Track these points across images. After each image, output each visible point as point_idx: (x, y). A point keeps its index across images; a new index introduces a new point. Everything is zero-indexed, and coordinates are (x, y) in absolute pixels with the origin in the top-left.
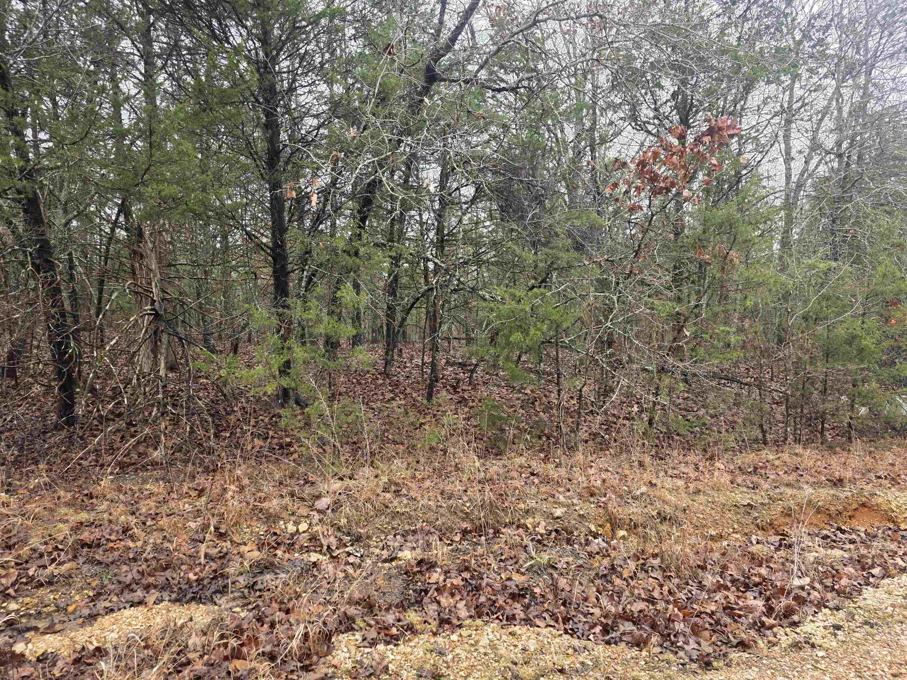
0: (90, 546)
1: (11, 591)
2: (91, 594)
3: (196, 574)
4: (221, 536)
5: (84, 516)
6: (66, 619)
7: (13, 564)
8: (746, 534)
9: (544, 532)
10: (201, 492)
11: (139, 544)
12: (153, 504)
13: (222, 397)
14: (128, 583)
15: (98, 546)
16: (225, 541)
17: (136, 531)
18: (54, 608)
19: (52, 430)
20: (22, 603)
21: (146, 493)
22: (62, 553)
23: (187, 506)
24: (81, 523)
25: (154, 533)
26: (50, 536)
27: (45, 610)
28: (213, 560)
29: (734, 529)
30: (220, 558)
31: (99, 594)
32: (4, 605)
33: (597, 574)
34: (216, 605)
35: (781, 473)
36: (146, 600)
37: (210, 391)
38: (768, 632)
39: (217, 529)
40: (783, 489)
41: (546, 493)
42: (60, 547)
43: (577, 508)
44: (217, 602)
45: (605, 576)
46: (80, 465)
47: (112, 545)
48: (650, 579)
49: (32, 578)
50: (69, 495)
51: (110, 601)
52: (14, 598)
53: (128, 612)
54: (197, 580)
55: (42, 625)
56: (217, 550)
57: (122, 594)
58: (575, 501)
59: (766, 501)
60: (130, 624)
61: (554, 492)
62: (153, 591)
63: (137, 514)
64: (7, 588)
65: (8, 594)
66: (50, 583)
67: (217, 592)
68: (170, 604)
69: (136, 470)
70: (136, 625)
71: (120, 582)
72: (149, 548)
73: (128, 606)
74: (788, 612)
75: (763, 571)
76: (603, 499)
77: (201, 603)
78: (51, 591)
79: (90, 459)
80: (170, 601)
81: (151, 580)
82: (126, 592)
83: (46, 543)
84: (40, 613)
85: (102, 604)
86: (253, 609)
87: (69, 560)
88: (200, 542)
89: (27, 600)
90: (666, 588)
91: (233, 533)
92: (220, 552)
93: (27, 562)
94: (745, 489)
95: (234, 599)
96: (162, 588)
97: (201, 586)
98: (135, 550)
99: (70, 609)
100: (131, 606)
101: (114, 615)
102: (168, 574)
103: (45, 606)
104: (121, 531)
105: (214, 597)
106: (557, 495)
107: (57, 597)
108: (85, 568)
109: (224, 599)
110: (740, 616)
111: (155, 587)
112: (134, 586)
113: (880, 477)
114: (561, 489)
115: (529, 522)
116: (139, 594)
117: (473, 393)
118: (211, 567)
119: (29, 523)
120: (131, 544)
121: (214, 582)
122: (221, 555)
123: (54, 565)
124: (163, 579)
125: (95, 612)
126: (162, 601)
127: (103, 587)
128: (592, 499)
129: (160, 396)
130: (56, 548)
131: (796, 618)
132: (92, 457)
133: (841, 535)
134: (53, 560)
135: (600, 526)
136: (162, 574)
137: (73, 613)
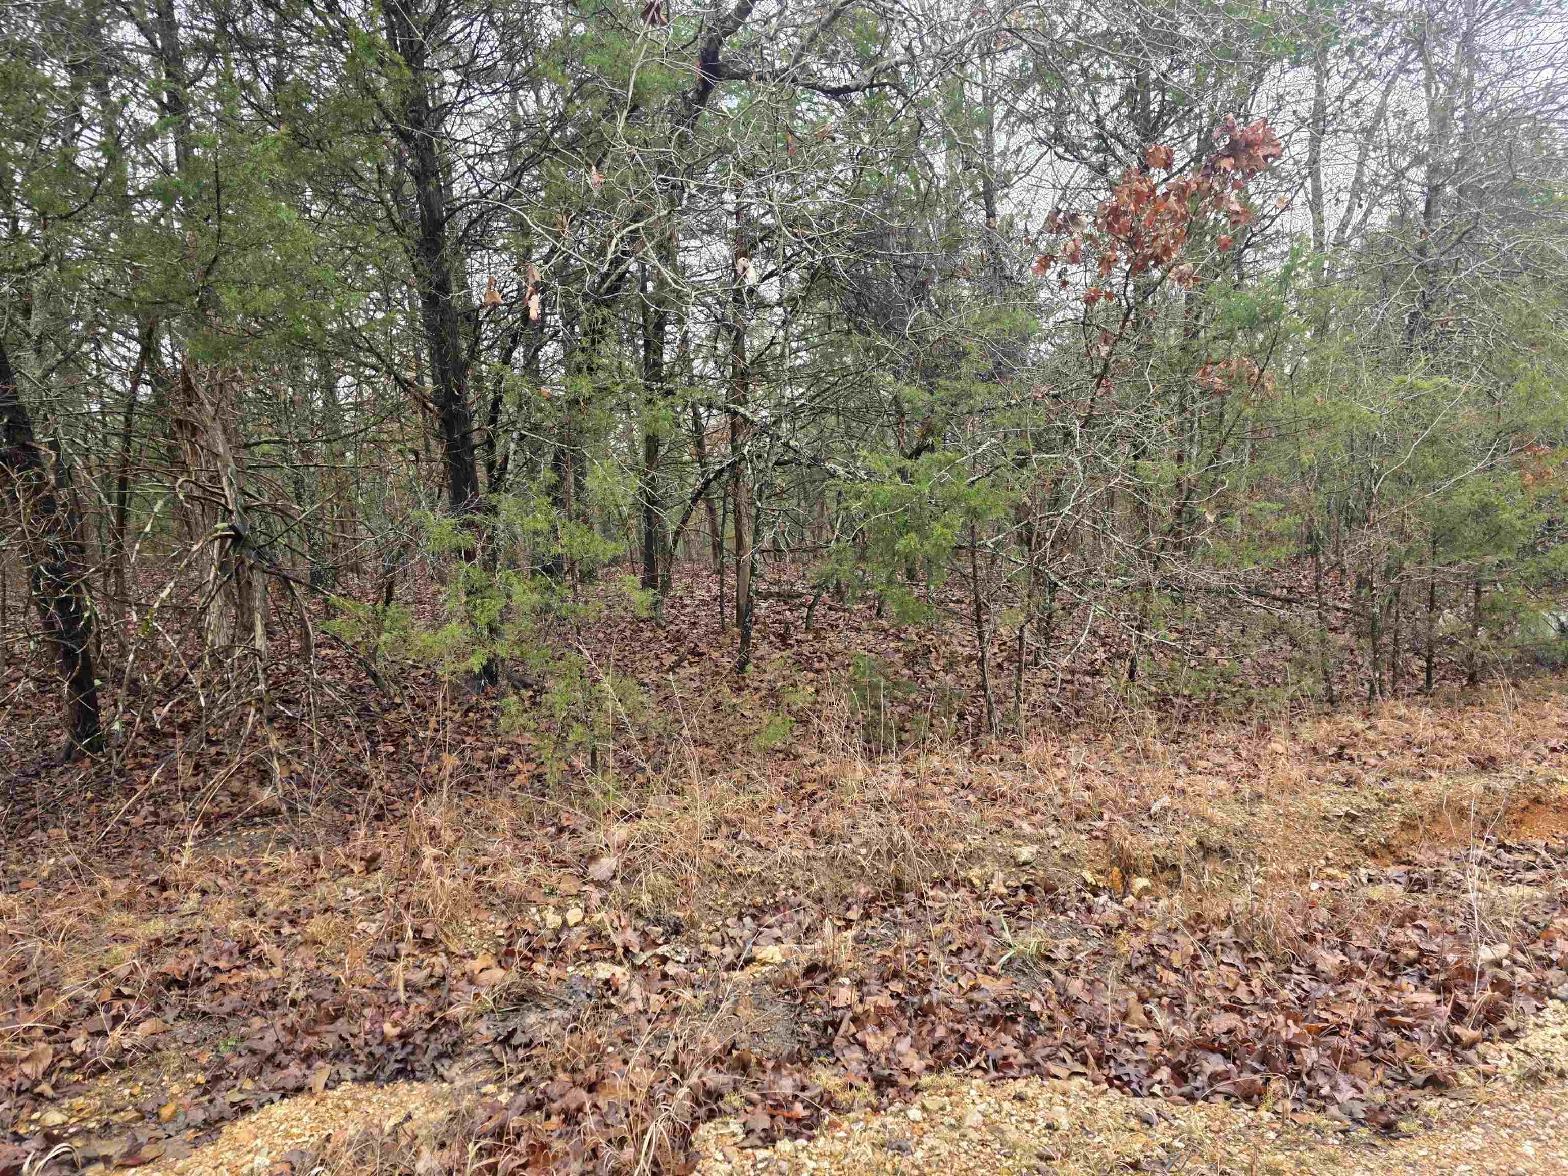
0: (183, 985)
1: (45, 1088)
2: (201, 1079)
3: (395, 1024)
4: (426, 944)
5: (157, 926)
6: (160, 1133)
7: (39, 1033)
8: (1348, 867)
9: (1004, 891)
10: (372, 863)
11: (276, 972)
12: (285, 892)
13: (369, 681)
14: (269, 1051)
15: (199, 982)
16: (436, 954)
17: (266, 947)
18: (136, 1114)
19: (62, 762)
20: (70, 1109)
21: (265, 871)
22: (132, 1004)
23: (350, 891)
24: (158, 941)
25: (301, 949)
26: (102, 970)
27: (116, 1118)
28: (418, 992)
29: (1327, 858)
30: (432, 987)
31: (217, 1079)
32: (35, 1116)
33: (1129, 966)
34: (444, 1080)
35: (1385, 753)
36: (311, 1081)
37: (345, 670)
38: (1471, 1054)
39: (418, 932)
40: (1398, 782)
41: (997, 819)
42: (126, 991)
43: (1056, 843)
44: (445, 1073)
45: (1143, 968)
46: (127, 824)
47: (223, 978)
48: (1222, 967)
49: (81, 1058)
50: (122, 885)
51: (241, 1091)
52: (52, 1100)
53: (280, 1109)
54: (400, 1036)
55: (114, 1148)
56: (426, 972)
57: (260, 1073)
58: (1051, 831)
59: (1375, 805)
60: (288, 1135)
61: (1010, 817)
62: (320, 1063)
63: (260, 914)
64: (36, 1083)
65: (41, 1095)
66: (119, 1065)
67: (441, 1056)
68: (355, 1086)
69: (234, 826)
70: (299, 1136)
71: (253, 1052)
72: (296, 980)
73: (276, 1097)
74: (1492, 1015)
75: (1414, 935)
76: (1099, 824)
77: (415, 1078)
78: (123, 1081)
79: (143, 813)
80: (354, 1080)
81: (310, 1042)
82: (268, 1069)
83: (96, 986)
84: (107, 1125)
85: (226, 1098)
86: (521, 1084)
87: (149, 1015)
88: (390, 959)
89: (80, 1101)
90: (1255, 983)
91: (447, 936)
92: (431, 976)
93: (66, 1026)
94: (1334, 788)
95: (476, 1066)
96: (337, 1056)
97: (409, 1048)
98: (270, 985)
99: (166, 1112)
100: (283, 1097)
101: (254, 1118)
102: (342, 1025)
103: (116, 1112)
104: (236, 951)
105: (438, 1066)
106: (1017, 823)
107: (136, 1091)
108: (181, 1028)
109: (456, 1069)
110: (1411, 1028)
111: (323, 1054)
112: (281, 1057)
113: (1553, 750)
114: (1021, 811)
115: (975, 873)
116: (295, 1070)
117: (817, 645)
118: (418, 1006)
119: (58, 948)
120: (262, 975)
121: (433, 1037)
122: (434, 980)
123: (119, 1030)
124: (335, 1038)
125: (214, 1112)
126: (340, 1081)
127: (223, 1063)
128: (1080, 826)
129: (262, 687)
130: (119, 995)
131: (1510, 1022)
132: (148, 808)
133: (1507, 857)
134: (117, 1020)
135: (1100, 872)
136: (330, 1028)
137: (173, 1118)
